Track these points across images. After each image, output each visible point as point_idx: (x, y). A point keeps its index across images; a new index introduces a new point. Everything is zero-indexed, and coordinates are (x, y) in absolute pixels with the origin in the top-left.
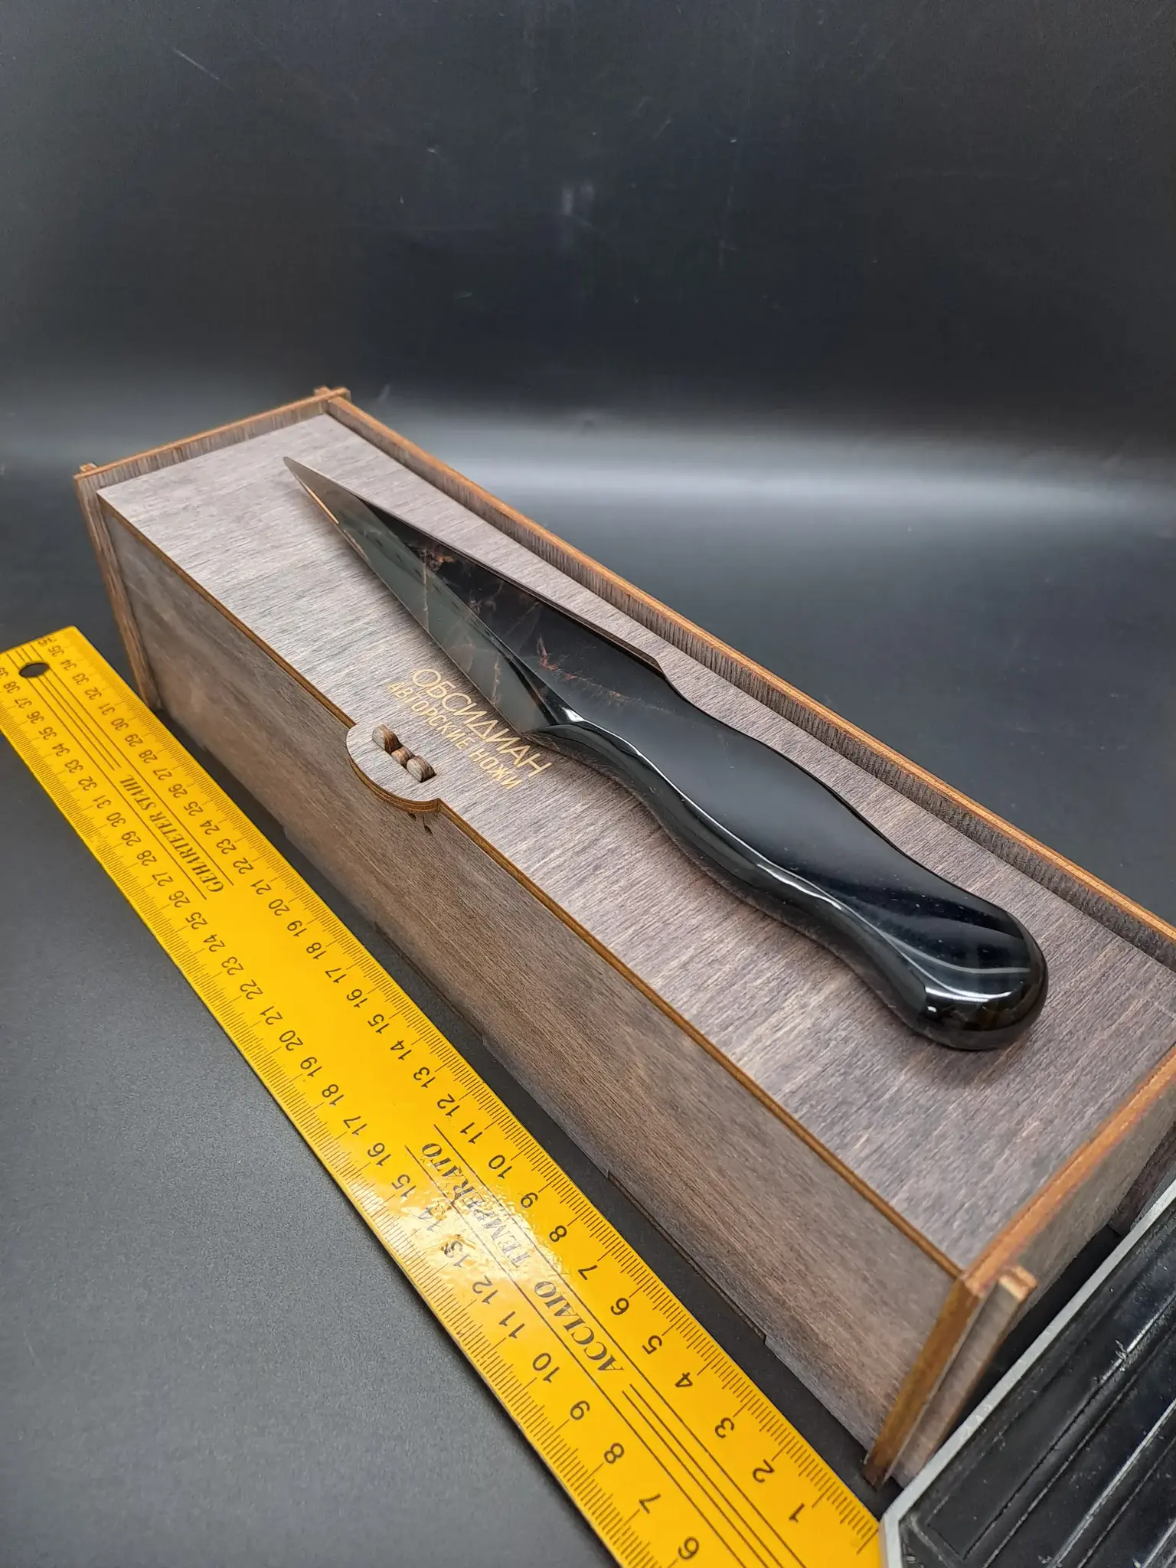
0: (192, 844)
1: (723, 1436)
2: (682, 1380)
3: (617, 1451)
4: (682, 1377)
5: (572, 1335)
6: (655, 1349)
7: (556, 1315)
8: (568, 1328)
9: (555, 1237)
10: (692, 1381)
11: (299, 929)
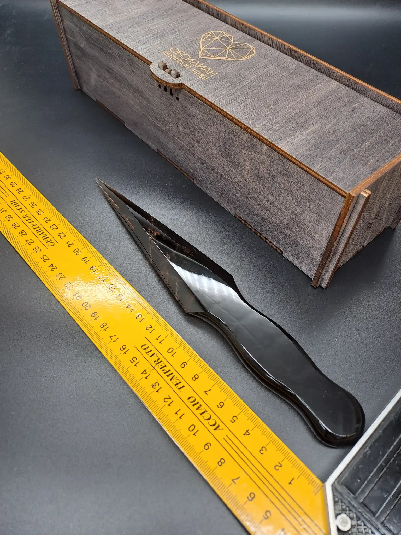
0: (41, 227)
1: (262, 454)
2: (246, 433)
3: (222, 461)
4: (246, 431)
5: (203, 417)
6: (235, 421)
7: (196, 409)
8: (201, 414)
9: (194, 379)
10: (250, 433)
11: (86, 260)
